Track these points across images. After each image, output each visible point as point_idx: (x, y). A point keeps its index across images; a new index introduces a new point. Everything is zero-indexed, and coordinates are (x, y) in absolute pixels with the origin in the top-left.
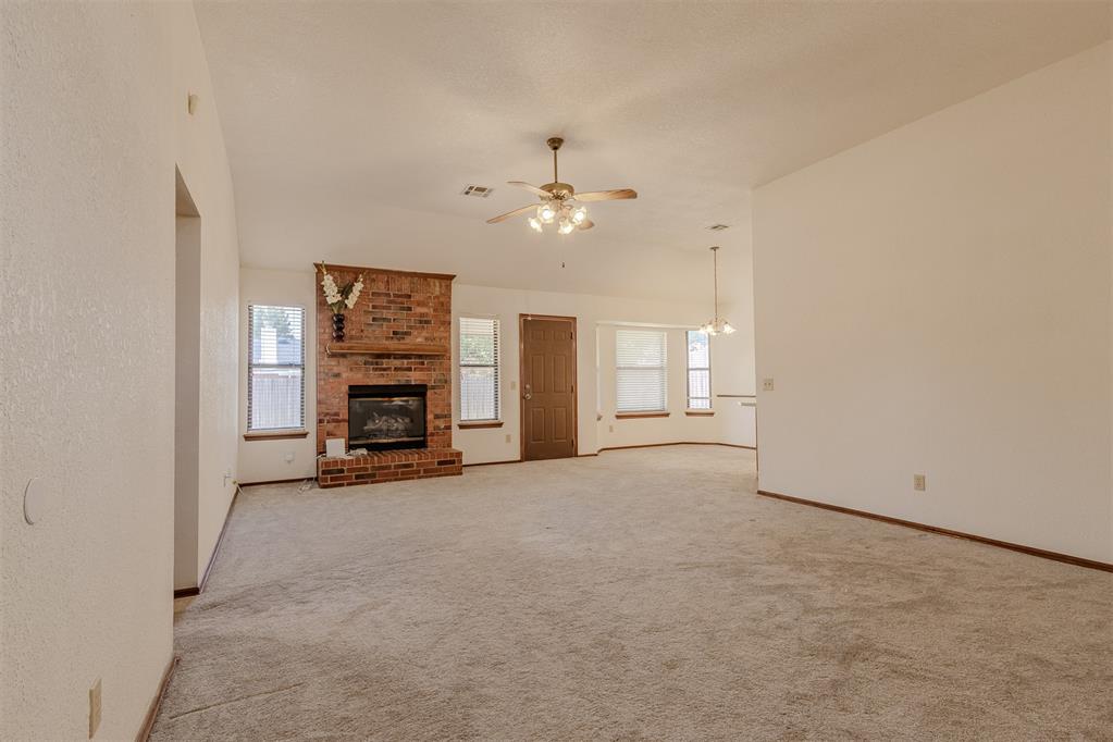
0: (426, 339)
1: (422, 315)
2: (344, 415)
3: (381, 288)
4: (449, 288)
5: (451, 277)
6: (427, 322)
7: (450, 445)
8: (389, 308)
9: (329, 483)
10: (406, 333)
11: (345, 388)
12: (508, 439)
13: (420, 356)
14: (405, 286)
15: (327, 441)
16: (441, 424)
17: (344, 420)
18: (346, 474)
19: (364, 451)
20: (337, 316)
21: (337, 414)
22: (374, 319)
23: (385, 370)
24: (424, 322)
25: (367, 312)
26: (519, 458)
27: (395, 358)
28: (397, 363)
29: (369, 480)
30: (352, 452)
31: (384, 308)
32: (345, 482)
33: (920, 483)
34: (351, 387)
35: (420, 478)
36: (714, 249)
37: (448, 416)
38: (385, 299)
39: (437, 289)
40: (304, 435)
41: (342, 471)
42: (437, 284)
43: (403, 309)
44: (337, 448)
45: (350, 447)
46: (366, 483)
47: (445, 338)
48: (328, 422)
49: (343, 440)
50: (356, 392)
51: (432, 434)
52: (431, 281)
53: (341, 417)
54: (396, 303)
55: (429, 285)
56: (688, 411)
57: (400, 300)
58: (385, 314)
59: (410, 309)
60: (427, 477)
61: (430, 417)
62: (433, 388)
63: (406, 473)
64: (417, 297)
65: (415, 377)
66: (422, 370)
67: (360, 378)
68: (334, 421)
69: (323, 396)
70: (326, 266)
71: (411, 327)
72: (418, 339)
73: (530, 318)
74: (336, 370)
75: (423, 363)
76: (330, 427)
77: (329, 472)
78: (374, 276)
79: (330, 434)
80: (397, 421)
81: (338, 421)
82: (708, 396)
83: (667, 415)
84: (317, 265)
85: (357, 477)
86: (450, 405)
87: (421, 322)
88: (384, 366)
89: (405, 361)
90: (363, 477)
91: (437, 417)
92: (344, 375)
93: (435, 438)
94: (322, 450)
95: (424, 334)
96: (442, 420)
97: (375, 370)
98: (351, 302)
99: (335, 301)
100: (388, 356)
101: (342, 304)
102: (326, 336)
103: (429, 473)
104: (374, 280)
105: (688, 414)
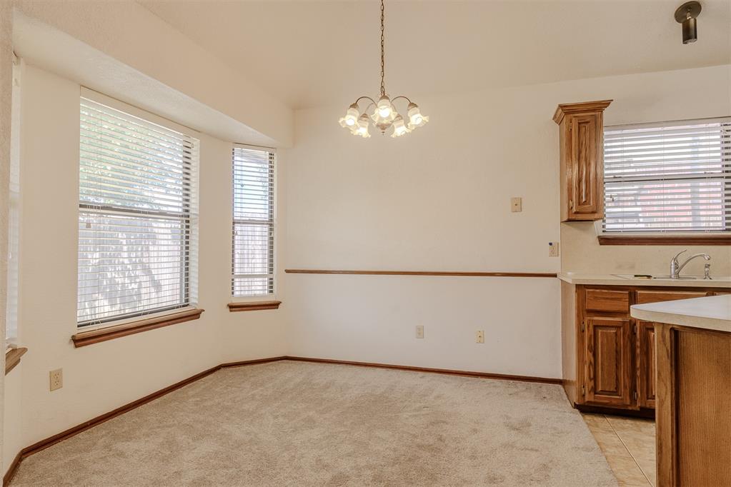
105: (232, 307)
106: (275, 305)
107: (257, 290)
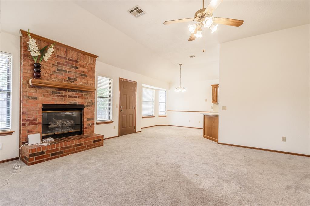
0: (84, 83)
1: (83, 72)
2: (39, 120)
3: (63, 54)
4: (94, 61)
5: (95, 57)
6: (85, 75)
7: (93, 132)
8: (66, 65)
9: (34, 161)
10: (75, 79)
11: (40, 106)
12: (114, 127)
13: (81, 91)
14: (75, 56)
15: (29, 136)
16: (90, 123)
17: (39, 123)
18: (45, 154)
19: (51, 139)
20: (37, 64)
21: (35, 120)
22: (58, 70)
23: (64, 96)
24: (83, 75)
25: (53, 65)
26: (118, 135)
27: (69, 91)
28: (70, 93)
29: (59, 155)
30: (44, 141)
31: (64, 65)
32: (45, 159)
33: (284, 139)
34: (44, 105)
35: (85, 150)
36: (181, 65)
37: (93, 119)
38: (64, 60)
39: (90, 61)
40: (11, 133)
41: (43, 153)
42: (90, 59)
43: (73, 67)
44: (35, 139)
45: (43, 138)
46: (58, 157)
47: (93, 84)
48: (29, 125)
49: (39, 134)
50: (46, 107)
51: (86, 128)
52: (87, 56)
53: (37, 121)
54: (70, 63)
55: (86, 58)
56: (159, 115)
57: (72, 62)
58: (64, 68)
59: (77, 68)
60: (89, 149)
61: (85, 120)
62: (87, 106)
63: (79, 149)
64: (80, 62)
65: (78, 101)
66: (82, 98)
67: (49, 100)
68: (33, 124)
69: (25, 110)
70: (31, 34)
71: (77, 77)
72: (80, 83)
73: (123, 80)
74: (34, 95)
75: (82, 95)
76: (30, 127)
77: (34, 155)
78: (58, 47)
79: (30, 132)
80: (67, 122)
81: (36, 124)
82: (164, 111)
83: (154, 117)
84: (22, 31)
85: (52, 155)
86: (94, 115)
87: (82, 75)
88: (63, 95)
89: (74, 93)
90: (55, 155)
91: (88, 120)
92: (40, 98)
93: (87, 130)
94: (24, 141)
95: (83, 81)
96: (90, 121)
97: (58, 96)
98: (46, 57)
99: (36, 55)
100: (65, 89)
101: (40, 58)
102: (28, 75)
103: (89, 147)
104: (58, 49)
105: (159, 116)
106: (166, 116)
107: (162, 114)
